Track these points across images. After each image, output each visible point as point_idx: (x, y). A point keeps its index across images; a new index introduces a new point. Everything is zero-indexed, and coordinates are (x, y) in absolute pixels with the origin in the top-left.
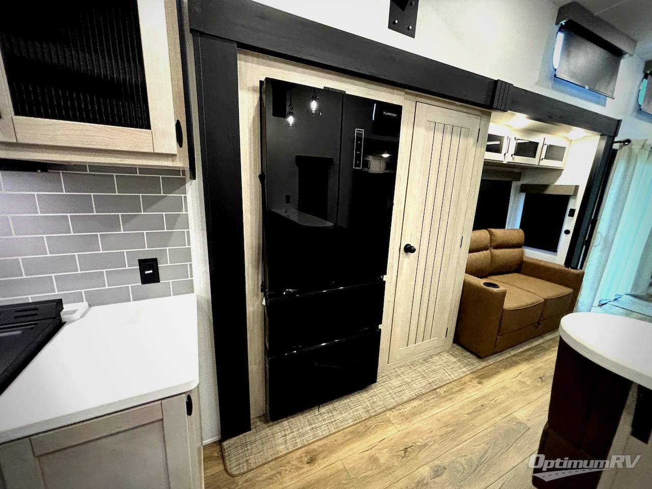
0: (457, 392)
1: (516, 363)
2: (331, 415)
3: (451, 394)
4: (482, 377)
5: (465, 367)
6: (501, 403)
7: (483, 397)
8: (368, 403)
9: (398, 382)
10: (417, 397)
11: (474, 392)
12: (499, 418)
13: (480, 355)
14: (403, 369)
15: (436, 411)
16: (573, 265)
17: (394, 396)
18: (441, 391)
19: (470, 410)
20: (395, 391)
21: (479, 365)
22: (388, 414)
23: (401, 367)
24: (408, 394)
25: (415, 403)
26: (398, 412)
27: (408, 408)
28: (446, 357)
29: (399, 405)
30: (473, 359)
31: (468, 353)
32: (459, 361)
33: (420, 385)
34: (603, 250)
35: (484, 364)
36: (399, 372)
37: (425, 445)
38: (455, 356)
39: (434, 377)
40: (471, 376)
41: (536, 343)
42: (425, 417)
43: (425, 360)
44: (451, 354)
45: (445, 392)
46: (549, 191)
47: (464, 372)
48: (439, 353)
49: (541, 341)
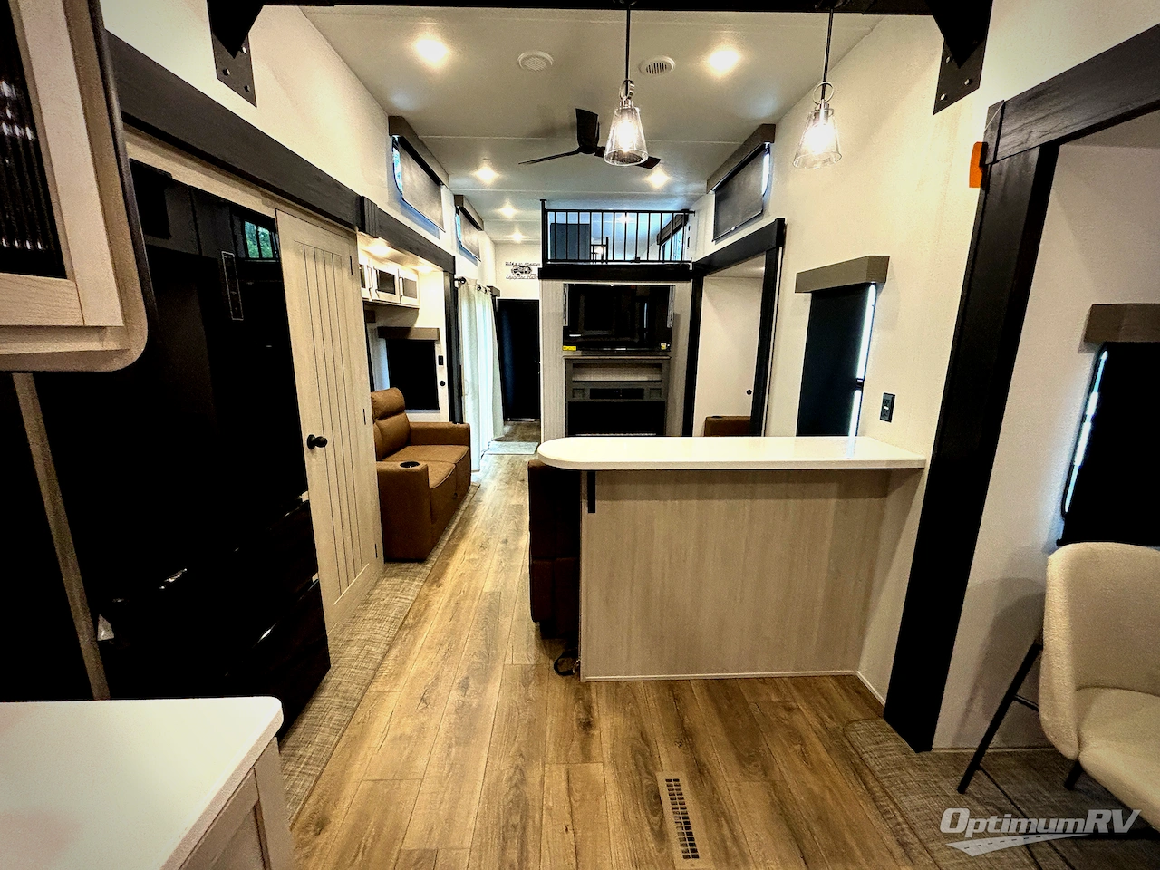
0: (425, 609)
1: (456, 546)
2: (296, 759)
3: (421, 616)
4: (436, 579)
5: (414, 580)
6: (469, 589)
7: (451, 597)
8: (337, 700)
9: (356, 648)
10: (391, 646)
11: (441, 599)
12: (476, 602)
13: (421, 559)
14: (348, 631)
15: (420, 642)
16: (457, 420)
17: (364, 665)
18: (410, 621)
19: (450, 615)
20: (361, 658)
21: (426, 569)
22: (373, 689)
23: (342, 630)
24: (377, 651)
25: (394, 652)
26: (382, 678)
27: (390, 664)
28: (387, 583)
29: (376, 670)
30: (417, 568)
31: (407, 565)
32: (404, 577)
33: (383, 632)
34: (473, 399)
35: (429, 566)
36: (345, 638)
37: (437, 678)
38: (396, 576)
39: (392, 613)
40: (426, 585)
41: (458, 518)
42: (415, 657)
43: (367, 602)
44: (390, 577)
45: (414, 618)
46: (413, 336)
47: (417, 586)
48: (376, 584)
49: (460, 513)
